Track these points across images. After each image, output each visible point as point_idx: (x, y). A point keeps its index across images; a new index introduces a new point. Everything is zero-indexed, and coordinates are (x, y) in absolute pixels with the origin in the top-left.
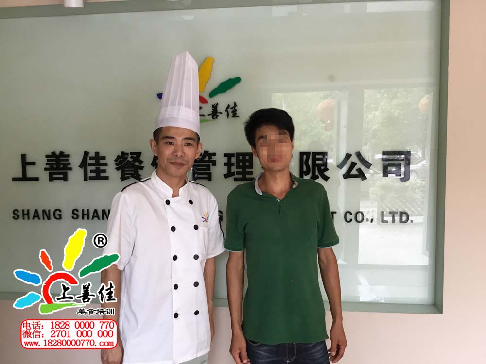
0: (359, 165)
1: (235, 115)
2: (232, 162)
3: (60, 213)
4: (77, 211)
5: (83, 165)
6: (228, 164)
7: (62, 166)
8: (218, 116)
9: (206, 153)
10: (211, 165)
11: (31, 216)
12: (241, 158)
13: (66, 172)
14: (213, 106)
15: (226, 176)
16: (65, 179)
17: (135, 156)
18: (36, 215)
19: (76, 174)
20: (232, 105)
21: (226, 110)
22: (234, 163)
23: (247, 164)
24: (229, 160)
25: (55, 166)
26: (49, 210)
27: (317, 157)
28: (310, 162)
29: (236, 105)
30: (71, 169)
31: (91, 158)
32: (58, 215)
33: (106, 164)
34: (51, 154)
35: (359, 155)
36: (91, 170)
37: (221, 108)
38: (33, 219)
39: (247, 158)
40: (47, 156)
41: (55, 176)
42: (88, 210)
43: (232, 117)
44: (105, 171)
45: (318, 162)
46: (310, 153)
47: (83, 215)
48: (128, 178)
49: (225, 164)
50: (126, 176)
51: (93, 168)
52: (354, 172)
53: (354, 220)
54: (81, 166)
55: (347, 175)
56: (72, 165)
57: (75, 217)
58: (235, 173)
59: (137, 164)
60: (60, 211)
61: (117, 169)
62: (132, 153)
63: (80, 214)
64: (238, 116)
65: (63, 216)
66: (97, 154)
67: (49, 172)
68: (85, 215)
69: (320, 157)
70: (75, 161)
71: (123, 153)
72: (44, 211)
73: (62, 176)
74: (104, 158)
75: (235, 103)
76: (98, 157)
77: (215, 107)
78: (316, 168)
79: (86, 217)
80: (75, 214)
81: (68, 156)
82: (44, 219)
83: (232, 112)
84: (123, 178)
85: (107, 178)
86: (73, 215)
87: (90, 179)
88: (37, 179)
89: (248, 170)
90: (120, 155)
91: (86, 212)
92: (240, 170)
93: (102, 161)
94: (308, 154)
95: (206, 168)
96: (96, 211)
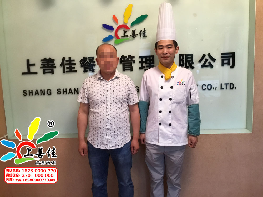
0: (209, 60)
1: (144, 36)
2: (143, 61)
3: (50, 91)
4: (60, 89)
5: (62, 65)
6: (141, 62)
7: (50, 66)
8: (135, 36)
9: (129, 56)
10: (132, 63)
11: (34, 93)
12: (148, 58)
13: (53, 69)
14: (133, 31)
15: (140, 68)
16: (52, 72)
17: (91, 59)
18: (37, 93)
19: (58, 70)
20: (143, 30)
21: (140, 33)
22: (144, 61)
23: (151, 62)
24: (142, 60)
25: (46, 66)
26: (44, 90)
27: (188, 56)
28: (184, 60)
29: (145, 30)
30: (55, 67)
31: (67, 61)
32: (49, 92)
33: (75, 64)
34: (43, 59)
35: (209, 55)
36: (67, 67)
37: (137, 32)
38: (35, 95)
39: (151, 58)
40: (41, 60)
41: (46, 71)
42: (66, 89)
43: (143, 36)
44: (74, 68)
45: (188, 59)
46: (184, 54)
47: (64, 91)
48: (87, 71)
49: (140, 62)
50: (86, 70)
51: (68, 66)
52: (207, 64)
53: (207, 89)
54: (61, 65)
55: (203, 66)
56: (55, 64)
57: (59, 93)
58: (145, 66)
59: (92, 63)
60: (50, 90)
61: (81, 66)
62: (89, 58)
63: (62, 91)
64: (146, 36)
65: (52, 93)
66: (70, 58)
67: (43, 69)
68: (65, 91)
69: (190, 56)
70: (58, 62)
71: (84, 57)
72: (41, 90)
73: (50, 71)
74: (74, 60)
75: (145, 29)
76: (70, 60)
77: (134, 32)
78: (188, 62)
79: (65, 93)
80: (59, 91)
81: (54, 60)
82: (41, 95)
83: (143, 34)
84: (85, 71)
85: (76, 71)
86: (58, 92)
87: (66, 72)
88: (36, 73)
89: (152, 65)
90: (82, 58)
91: (65, 90)
92: (148, 65)
93: (73, 62)
94: (183, 55)
95: (129, 64)
96: (70, 89)
